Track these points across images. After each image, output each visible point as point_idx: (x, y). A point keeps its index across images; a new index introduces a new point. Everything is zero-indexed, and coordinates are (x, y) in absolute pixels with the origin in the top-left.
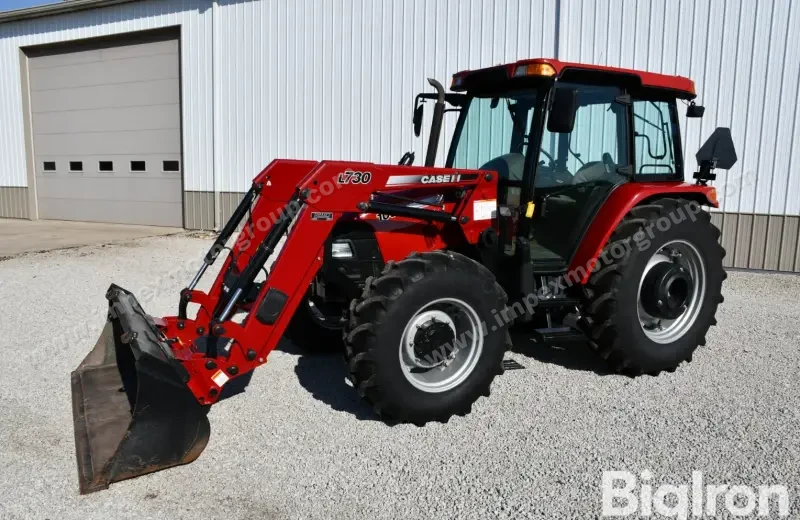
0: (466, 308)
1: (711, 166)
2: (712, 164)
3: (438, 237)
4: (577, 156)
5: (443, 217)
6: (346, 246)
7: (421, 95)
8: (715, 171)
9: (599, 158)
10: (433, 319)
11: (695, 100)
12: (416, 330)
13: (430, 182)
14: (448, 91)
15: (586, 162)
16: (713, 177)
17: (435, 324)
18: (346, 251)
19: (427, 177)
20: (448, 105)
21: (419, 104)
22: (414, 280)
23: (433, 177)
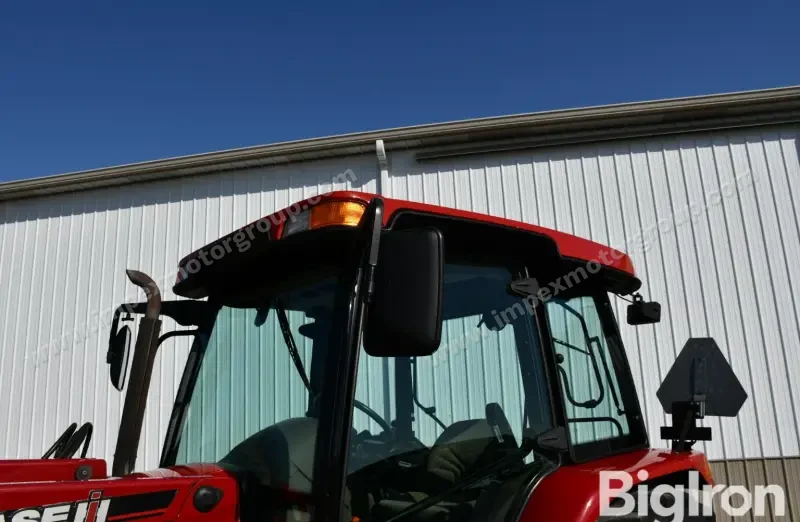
1: (695, 412)
2: (697, 408)
4: (430, 411)
7: (124, 307)
8: (708, 421)
9: (480, 414)
11: (640, 291)
14: (168, 296)
15: (448, 424)
16: (706, 434)
20: (168, 324)
21: (121, 325)
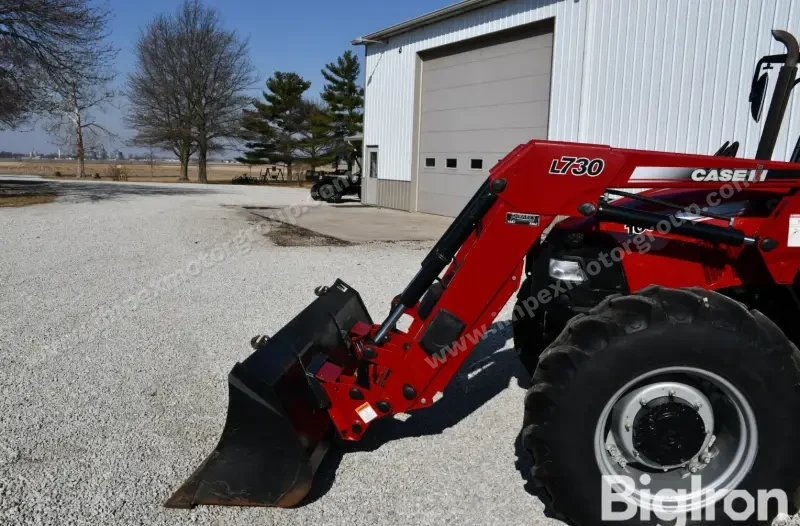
0: (732, 393)
3: (728, 267)
5: (734, 237)
6: (574, 265)
7: (765, 59)
10: (671, 397)
12: (639, 407)
13: (708, 178)
17: (672, 403)
18: (573, 272)
19: (703, 172)
21: (762, 73)
22: (629, 330)
23: (714, 173)
